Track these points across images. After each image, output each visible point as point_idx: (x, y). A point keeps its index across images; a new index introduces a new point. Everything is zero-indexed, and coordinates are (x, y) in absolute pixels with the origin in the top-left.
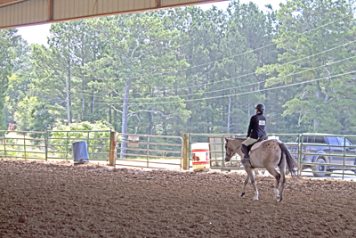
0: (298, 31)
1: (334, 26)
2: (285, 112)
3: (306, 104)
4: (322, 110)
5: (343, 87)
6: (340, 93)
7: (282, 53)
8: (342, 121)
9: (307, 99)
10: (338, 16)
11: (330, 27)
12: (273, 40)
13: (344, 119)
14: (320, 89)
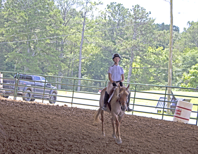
0: (19, 9)
1: (42, 8)
2: (7, 60)
3: (21, 56)
4: (30, 61)
5: (45, 47)
6: (42, 50)
7: (7, 22)
8: (42, 69)
9: (21, 53)
10: (45, 2)
11: (40, 8)
12: (3, 13)
13: (44, 68)
14: (30, 47)
